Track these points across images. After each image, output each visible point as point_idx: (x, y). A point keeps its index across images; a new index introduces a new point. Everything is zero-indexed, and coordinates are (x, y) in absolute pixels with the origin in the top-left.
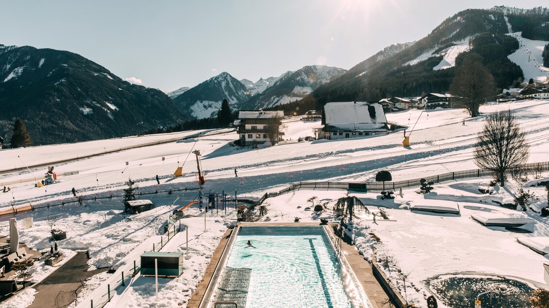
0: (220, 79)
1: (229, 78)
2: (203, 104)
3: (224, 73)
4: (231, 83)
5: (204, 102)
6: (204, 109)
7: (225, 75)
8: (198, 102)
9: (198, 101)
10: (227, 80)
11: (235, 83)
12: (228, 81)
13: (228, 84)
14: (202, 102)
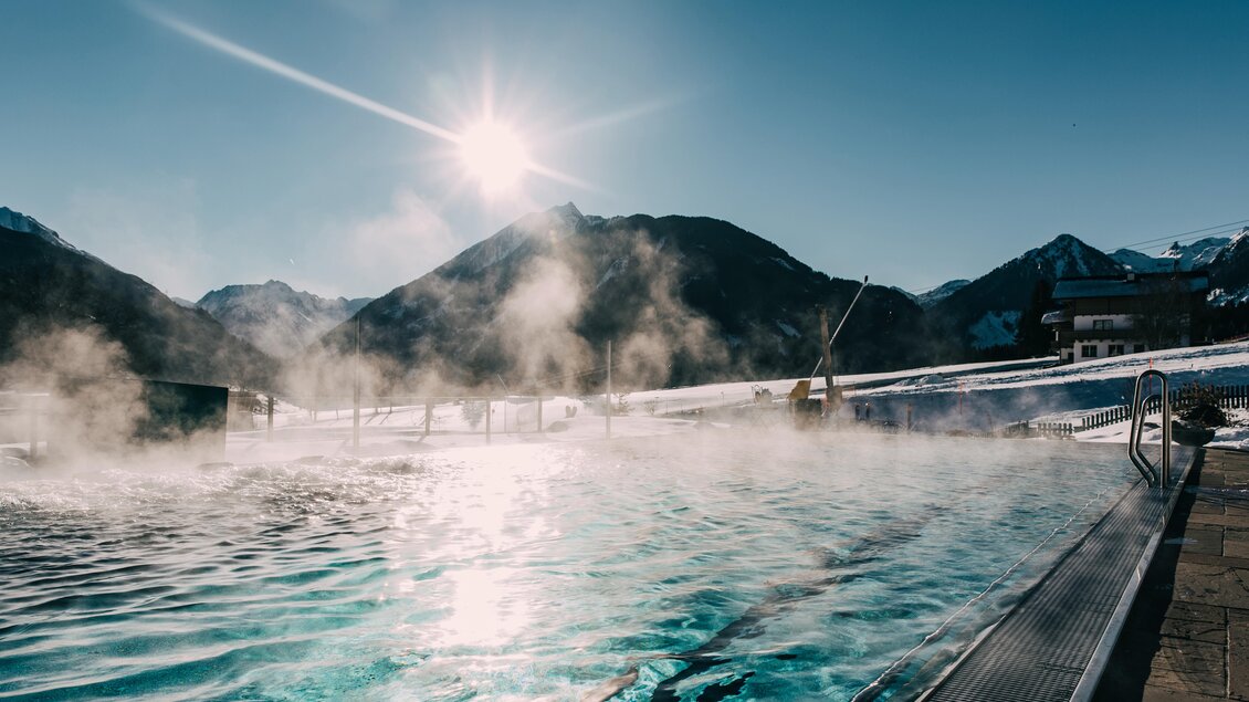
0: (1051, 253)
1: (1076, 251)
2: (1002, 319)
3: (1062, 238)
4: (1080, 262)
5: (1005, 314)
6: (1004, 331)
7: (1065, 243)
8: (991, 316)
9: (990, 312)
10: (1070, 255)
11: (1093, 262)
12: (1074, 258)
13: (1072, 264)
14: (999, 315)
